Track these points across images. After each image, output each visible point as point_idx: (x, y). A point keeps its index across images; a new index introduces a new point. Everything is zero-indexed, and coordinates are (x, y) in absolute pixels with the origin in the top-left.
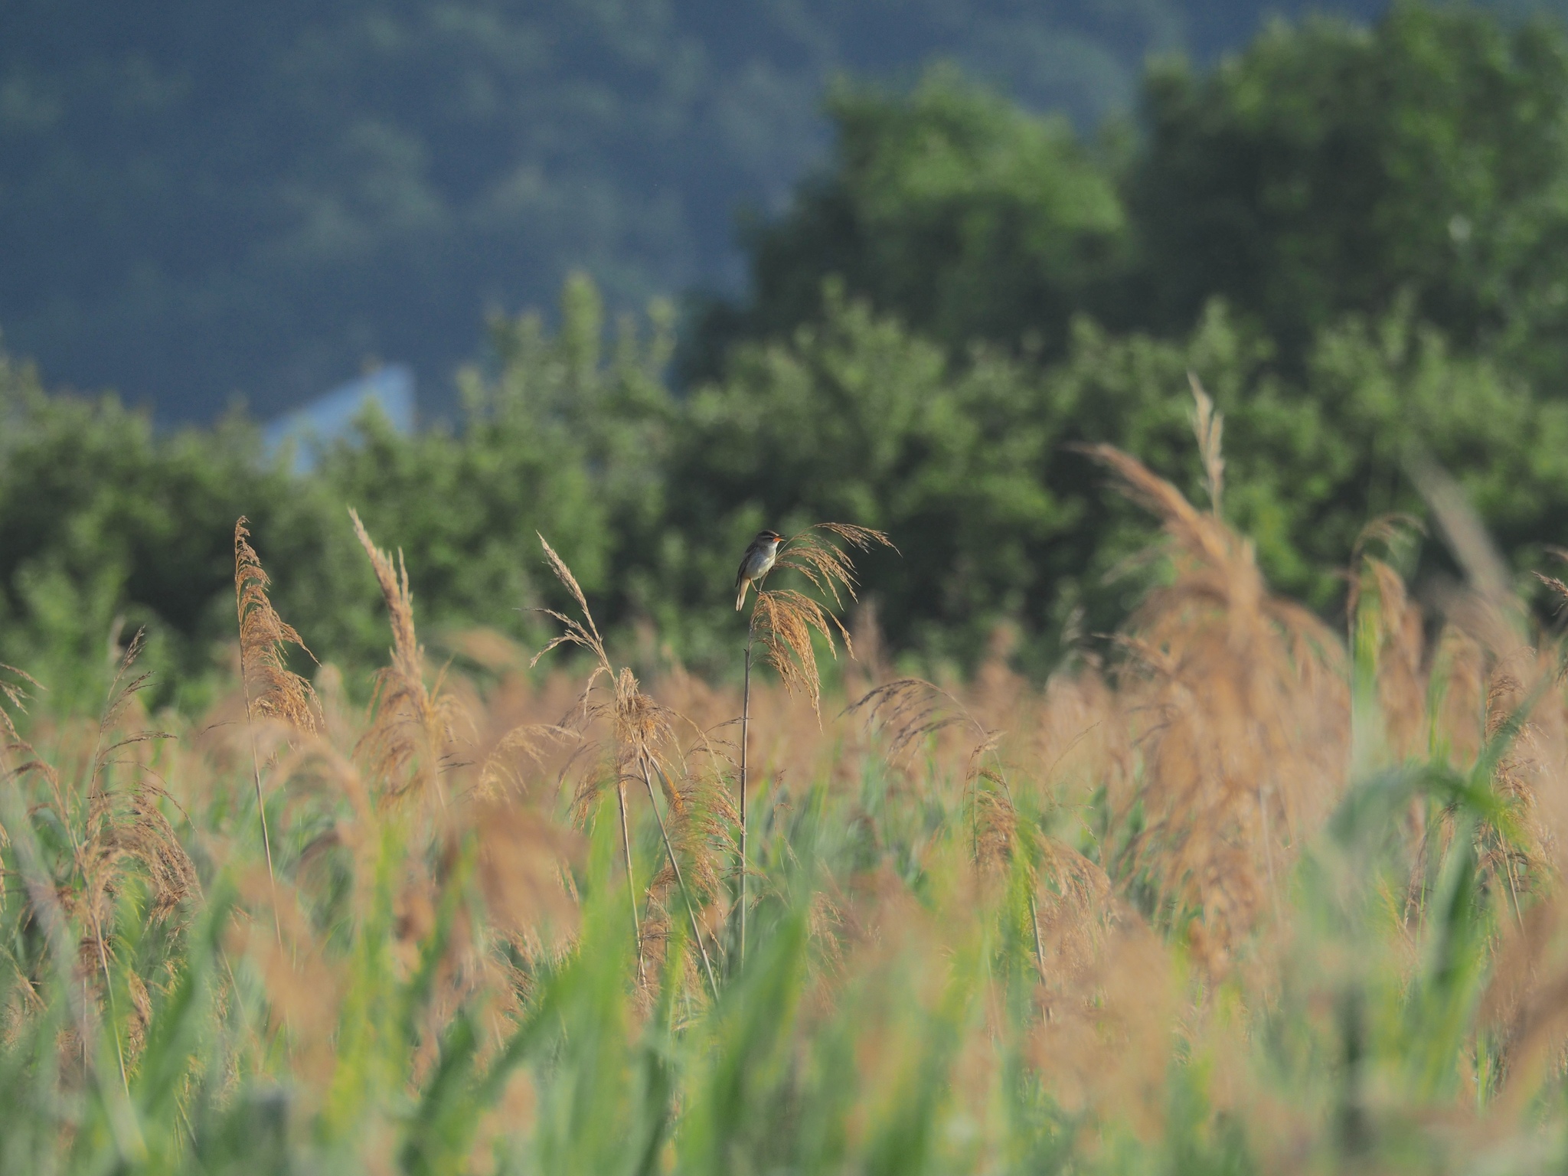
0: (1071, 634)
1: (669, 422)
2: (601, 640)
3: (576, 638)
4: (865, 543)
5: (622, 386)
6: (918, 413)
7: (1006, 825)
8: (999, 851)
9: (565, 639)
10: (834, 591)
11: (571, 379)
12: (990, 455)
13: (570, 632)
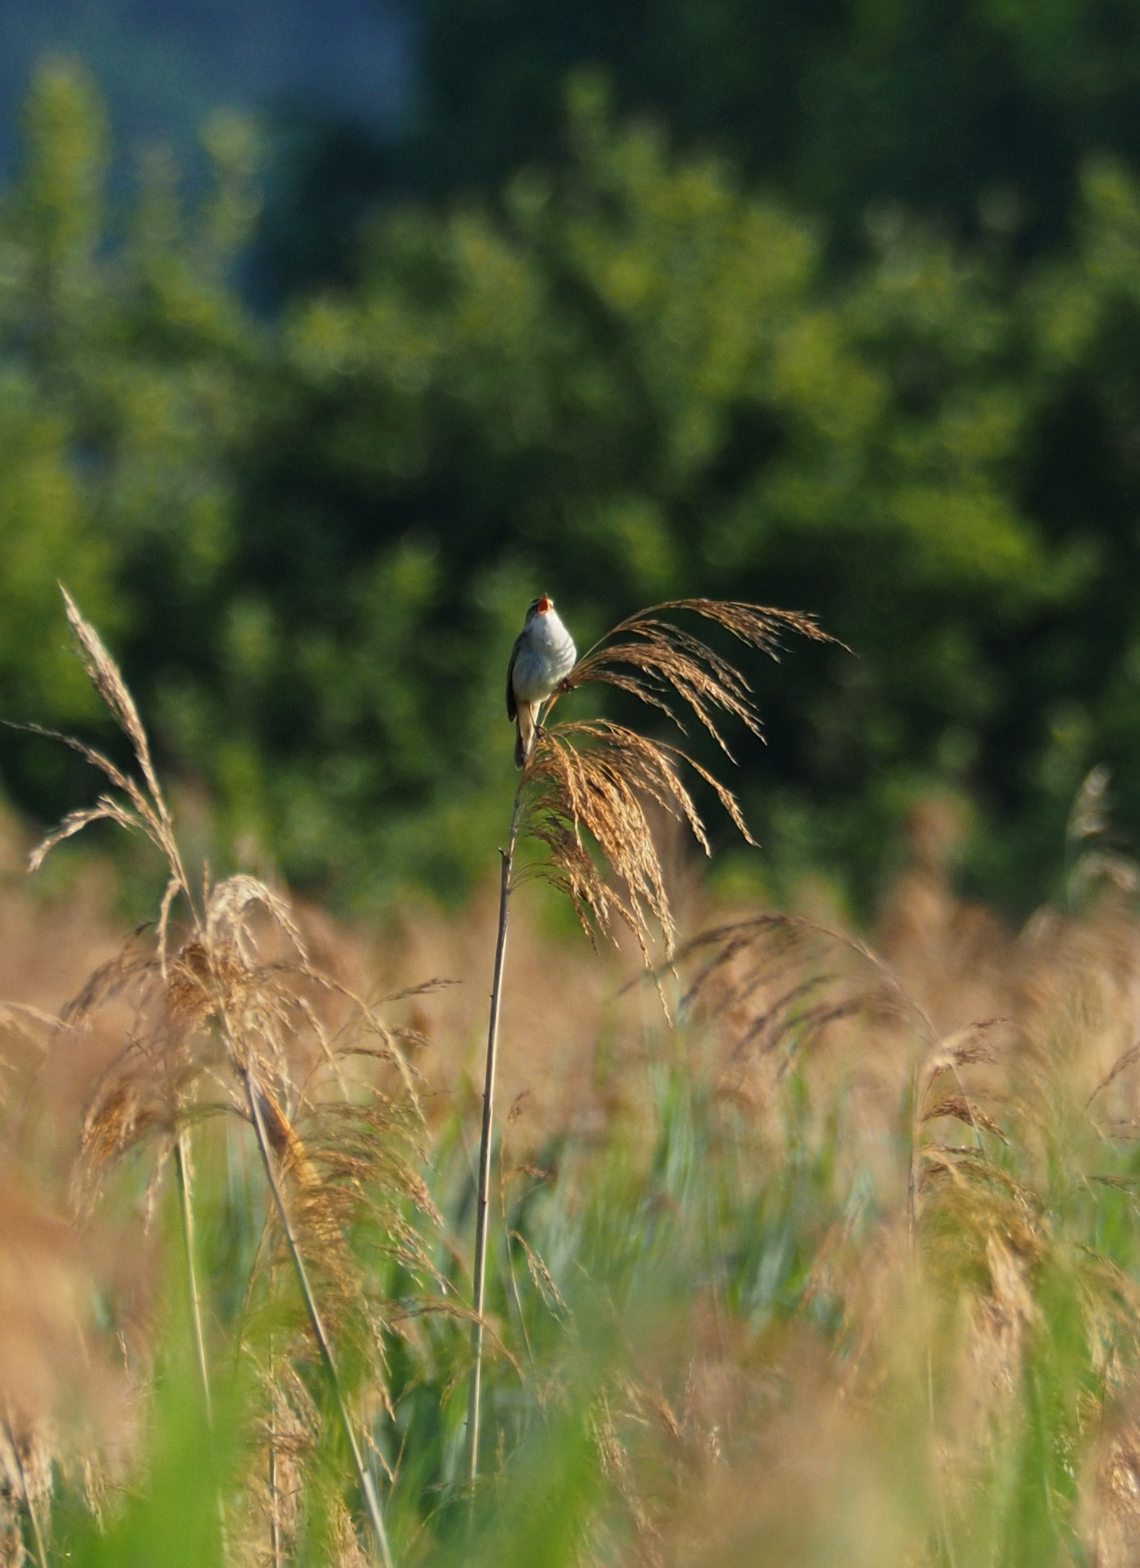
0: (1085, 824)
1: (245, 372)
2: (170, 820)
3: (120, 814)
4: (772, 640)
5: (147, 293)
6: (760, 358)
7: (976, 1218)
8: (965, 1273)
9: (96, 814)
10: (711, 727)
11: (42, 279)
12: (909, 447)
13: (109, 800)
